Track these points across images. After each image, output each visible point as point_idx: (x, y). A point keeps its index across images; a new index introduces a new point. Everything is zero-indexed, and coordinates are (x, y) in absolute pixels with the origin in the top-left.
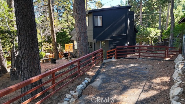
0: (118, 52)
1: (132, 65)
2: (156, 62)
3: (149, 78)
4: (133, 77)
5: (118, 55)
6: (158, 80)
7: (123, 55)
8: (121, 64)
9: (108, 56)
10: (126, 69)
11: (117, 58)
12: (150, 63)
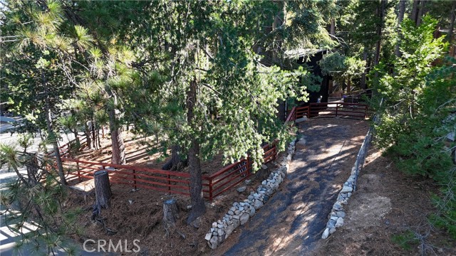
0: (312, 110)
1: (330, 126)
2: (355, 122)
3: (349, 137)
4: (333, 136)
5: (312, 113)
6: (356, 139)
7: (314, 113)
8: (317, 125)
9: (298, 114)
10: (324, 130)
11: (309, 117)
12: (348, 124)
